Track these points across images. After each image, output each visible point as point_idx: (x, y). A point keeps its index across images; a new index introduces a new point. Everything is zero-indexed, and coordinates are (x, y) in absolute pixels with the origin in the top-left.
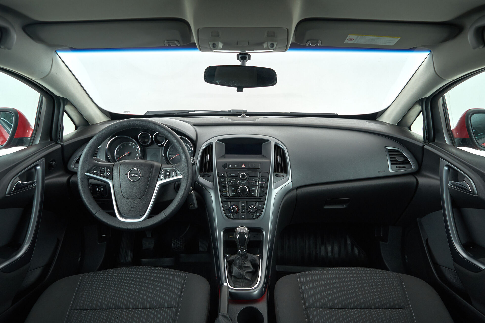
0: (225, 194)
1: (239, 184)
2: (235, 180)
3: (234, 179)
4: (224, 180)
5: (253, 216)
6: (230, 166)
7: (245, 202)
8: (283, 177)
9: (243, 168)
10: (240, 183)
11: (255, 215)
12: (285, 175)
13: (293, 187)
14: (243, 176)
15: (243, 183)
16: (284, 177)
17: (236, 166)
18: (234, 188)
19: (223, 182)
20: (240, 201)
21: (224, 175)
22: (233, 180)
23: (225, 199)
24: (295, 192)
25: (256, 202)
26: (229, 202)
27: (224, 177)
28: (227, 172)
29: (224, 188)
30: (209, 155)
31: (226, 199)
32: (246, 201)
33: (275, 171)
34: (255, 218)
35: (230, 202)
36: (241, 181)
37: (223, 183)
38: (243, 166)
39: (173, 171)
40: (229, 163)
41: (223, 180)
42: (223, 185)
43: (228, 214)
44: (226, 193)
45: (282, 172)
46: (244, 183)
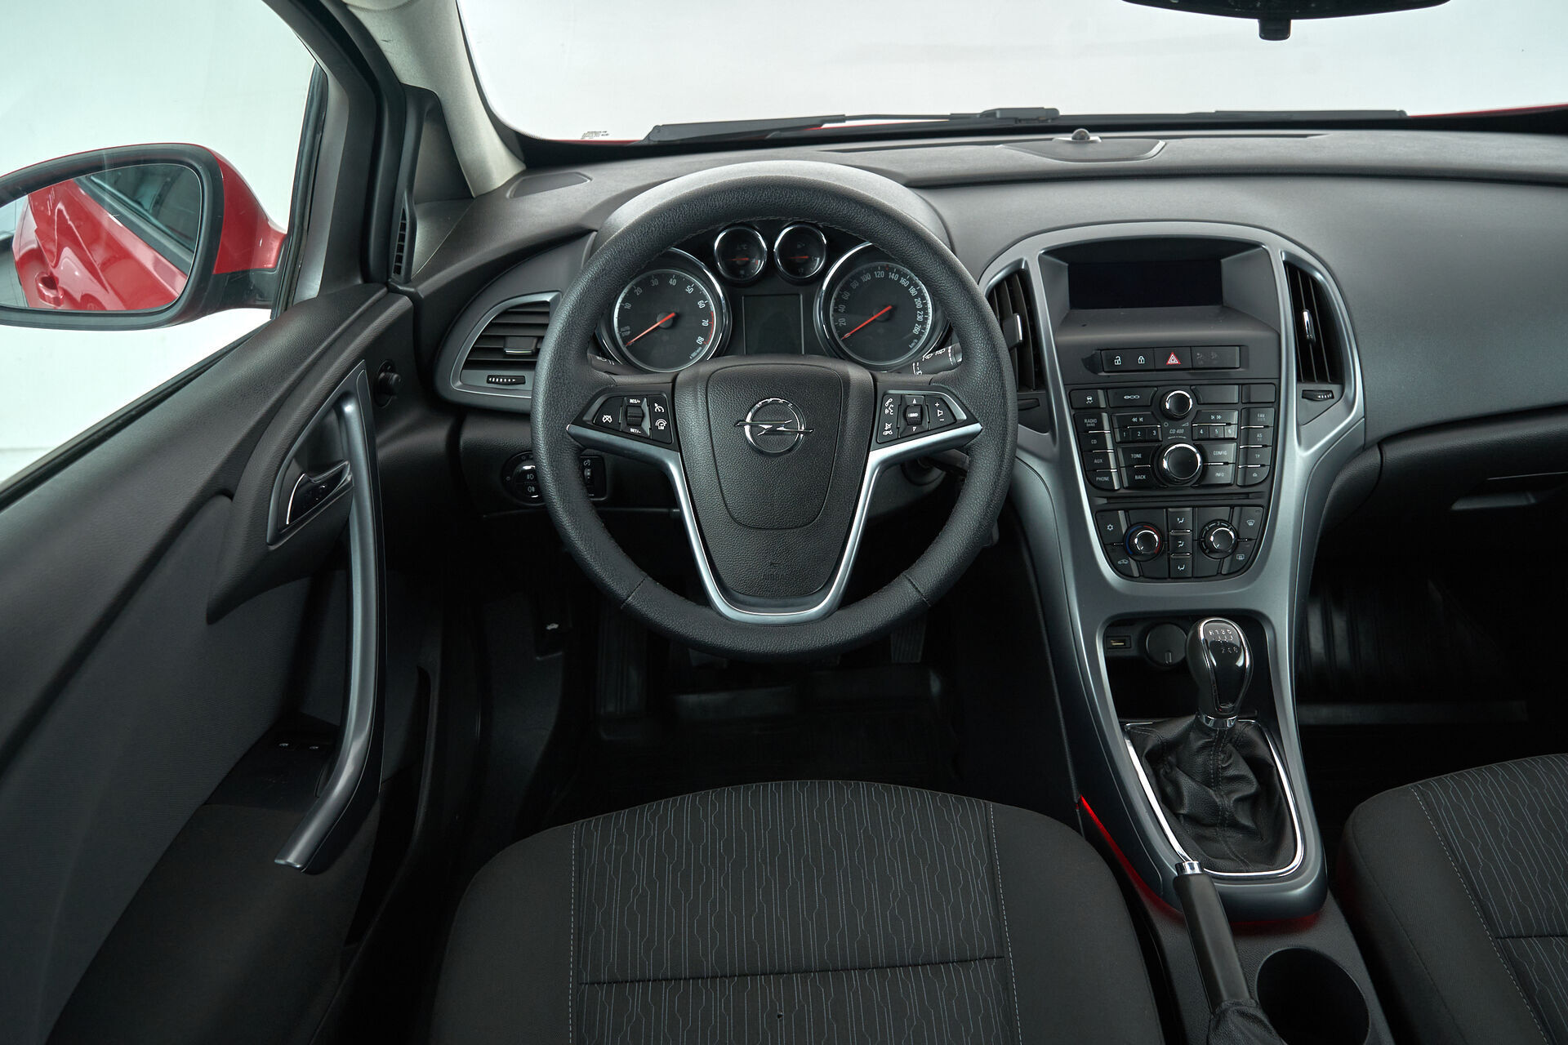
0: (1106, 479)
1: (1161, 439)
2: (1141, 419)
3: (1138, 417)
4: (1095, 421)
5: (1221, 566)
6: (1118, 361)
7: (1188, 509)
8: (1330, 398)
9: (1173, 368)
10: (1165, 433)
11: (1227, 561)
12: (1335, 388)
13: (1369, 438)
14: (1181, 401)
15: (1176, 434)
16: (1333, 397)
17: (1141, 359)
18: (1139, 456)
19: (1092, 428)
20: (1167, 508)
21: (1096, 399)
22: (1135, 420)
23: (1105, 501)
24: (1373, 458)
25: (1232, 507)
26: (1121, 513)
27: (1094, 411)
28: (1105, 389)
29: (1098, 456)
30: (1018, 317)
31: (1108, 498)
32: (1193, 507)
33: (1299, 380)
34: (1230, 574)
35: (1126, 511)
36: (1166, 424)
37: (1095, 436)
38: (1173, 360)
39: (937, 405)
40: (1112, 349)
41: (1091, 422)
42: (1095, 442)
43: (1119, 563)
44: (1110, 474)
45: (1323, 379)
46: (1182, 431)
